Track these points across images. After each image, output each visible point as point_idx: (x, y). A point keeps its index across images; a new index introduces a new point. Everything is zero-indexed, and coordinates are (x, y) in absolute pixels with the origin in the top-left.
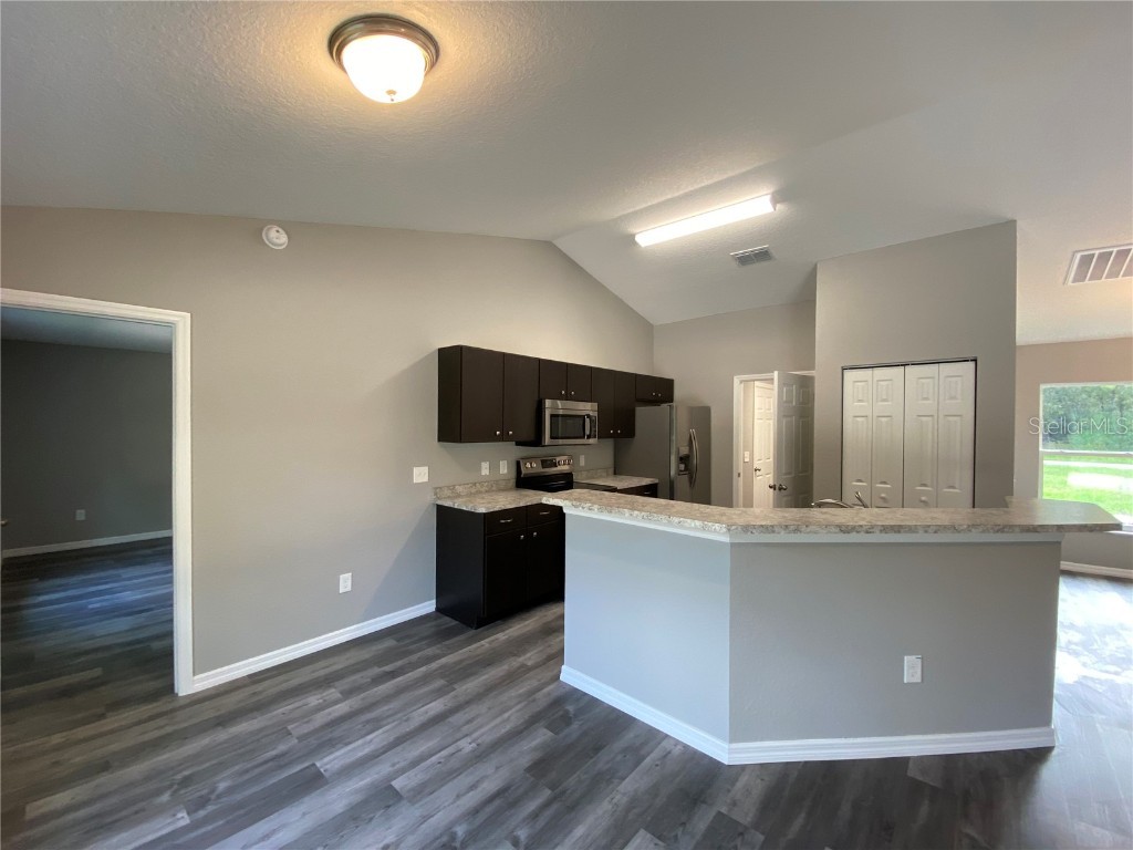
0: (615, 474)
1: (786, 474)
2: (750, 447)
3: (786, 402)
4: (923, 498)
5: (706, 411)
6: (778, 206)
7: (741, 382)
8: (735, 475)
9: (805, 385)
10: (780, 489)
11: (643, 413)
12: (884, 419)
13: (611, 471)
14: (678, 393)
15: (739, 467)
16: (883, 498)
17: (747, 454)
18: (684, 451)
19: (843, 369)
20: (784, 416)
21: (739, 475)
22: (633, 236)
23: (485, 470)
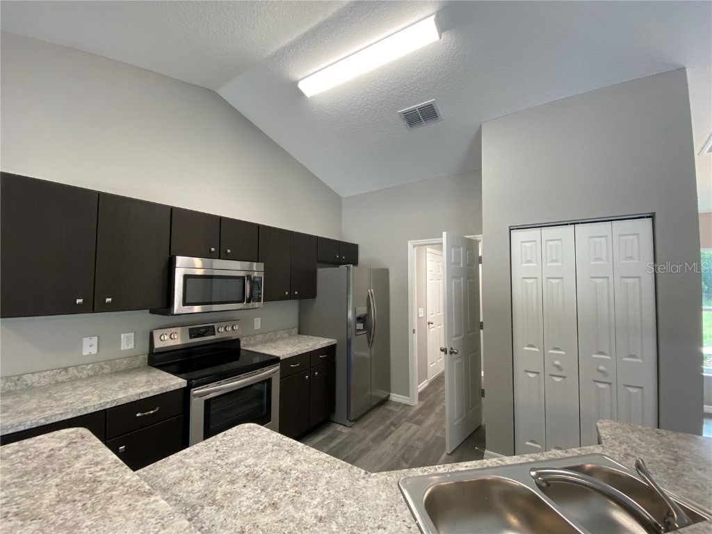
0: (299, 333)
1: (456, 336)
2: (422, 303)
3: (454, 263)
4: (601, 368)
5: (385, 272)
6: (444, 35)
7: (414, 246)
8: (410, 331)
9: (471, 246)
10: (451, 353)
11: (324, 273)
12: (554, 281)
13: (296, 330)
14: (362, 256)
15: (414, 324)
16: (557, 366)
17: (421, 310)
18: (362, 310)
19: (510, 230)
20: (453, 277)
21: (414, 331)
22: (296, 83)
23: (89, 347)
